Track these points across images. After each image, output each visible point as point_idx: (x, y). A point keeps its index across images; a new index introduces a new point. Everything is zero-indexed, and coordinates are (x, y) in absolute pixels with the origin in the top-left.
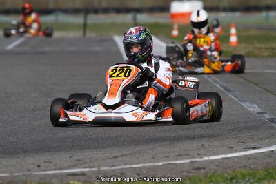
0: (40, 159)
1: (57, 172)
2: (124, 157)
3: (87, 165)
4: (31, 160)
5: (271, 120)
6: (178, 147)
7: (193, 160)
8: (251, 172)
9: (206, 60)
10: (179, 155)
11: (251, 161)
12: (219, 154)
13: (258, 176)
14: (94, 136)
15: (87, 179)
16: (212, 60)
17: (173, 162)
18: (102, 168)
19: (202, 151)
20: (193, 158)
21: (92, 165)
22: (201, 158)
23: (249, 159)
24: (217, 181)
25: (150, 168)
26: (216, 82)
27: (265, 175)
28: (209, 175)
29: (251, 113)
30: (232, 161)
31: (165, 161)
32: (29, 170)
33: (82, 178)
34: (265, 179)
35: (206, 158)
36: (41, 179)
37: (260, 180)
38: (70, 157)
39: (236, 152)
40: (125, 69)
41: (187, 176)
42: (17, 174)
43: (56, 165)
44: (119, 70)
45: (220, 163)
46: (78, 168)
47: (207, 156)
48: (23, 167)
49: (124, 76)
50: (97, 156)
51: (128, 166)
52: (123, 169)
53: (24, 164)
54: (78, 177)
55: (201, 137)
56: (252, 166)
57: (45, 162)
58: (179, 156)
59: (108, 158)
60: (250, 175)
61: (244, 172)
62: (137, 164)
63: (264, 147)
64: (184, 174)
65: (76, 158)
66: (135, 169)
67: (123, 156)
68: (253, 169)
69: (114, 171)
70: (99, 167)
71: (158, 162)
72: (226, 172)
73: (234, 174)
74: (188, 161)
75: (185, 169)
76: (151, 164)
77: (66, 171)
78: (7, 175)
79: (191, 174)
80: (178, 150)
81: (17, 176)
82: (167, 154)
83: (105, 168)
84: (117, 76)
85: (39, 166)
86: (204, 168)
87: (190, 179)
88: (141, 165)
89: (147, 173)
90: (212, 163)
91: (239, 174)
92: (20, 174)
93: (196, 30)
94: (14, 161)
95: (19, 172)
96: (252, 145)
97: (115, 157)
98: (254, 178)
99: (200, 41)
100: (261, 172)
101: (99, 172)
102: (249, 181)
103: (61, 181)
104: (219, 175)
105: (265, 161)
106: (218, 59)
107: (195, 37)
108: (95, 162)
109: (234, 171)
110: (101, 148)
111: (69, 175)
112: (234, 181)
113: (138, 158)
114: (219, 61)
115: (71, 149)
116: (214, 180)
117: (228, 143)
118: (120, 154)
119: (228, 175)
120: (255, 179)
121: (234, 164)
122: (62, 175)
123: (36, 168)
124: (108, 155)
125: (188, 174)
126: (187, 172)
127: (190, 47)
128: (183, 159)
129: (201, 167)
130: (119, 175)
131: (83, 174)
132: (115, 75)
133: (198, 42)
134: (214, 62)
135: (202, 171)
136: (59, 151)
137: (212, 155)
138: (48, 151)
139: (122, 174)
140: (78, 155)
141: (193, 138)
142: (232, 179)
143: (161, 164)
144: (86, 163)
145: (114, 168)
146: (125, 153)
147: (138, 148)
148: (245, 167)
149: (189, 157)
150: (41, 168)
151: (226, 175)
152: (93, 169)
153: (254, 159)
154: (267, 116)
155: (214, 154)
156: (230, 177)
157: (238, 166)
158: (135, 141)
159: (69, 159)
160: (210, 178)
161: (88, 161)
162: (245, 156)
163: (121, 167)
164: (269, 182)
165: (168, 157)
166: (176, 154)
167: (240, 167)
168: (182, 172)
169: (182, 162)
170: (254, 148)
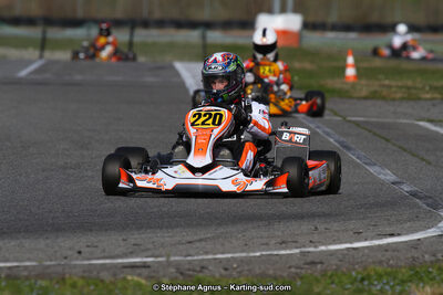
0: (80, 241)
1: (108, 261)
2: (204, 243)
3: (150, 253)
4: (67, 243)
5: (414, 194)
6: (280, 229)
7: (303, 249)
8: (389, 270)
9: (272, 96)
10: (283, 242)
11: (388, 254)
12: (341, 243)
13: (400, 276)
14: (155, 210)
15: (153, 274)
16: (281, 96)
17: (275, 253)
18: (172, 259)
19: (316, 237)
20: (304, 246)
21: (157, 253)
22: (316, 247)
23: (386, 251)
24: (340, 282)
25: (242, 261)
26: (328, 134)
27: (411, 276)
28: (329, 273)
29: (383, 183)
30: (361, 254)
31: (263, 250)
32: (66, 258)
33: (145, 272)
34: (410, 281)
35: (323, 248)
36: (84, 272)
37: (403, 282)
38: (124, 240)
39: (366, 240)
40: (213, 113)
41: (297, 274)
42: (48, 263)
43: (104, 251)
44: (205, 115)
45: (344, 255)
46: (137, 256)
47: (323, 244)
48: (56, 252)
49: (213, 123)
50: (162, 240)
51: (210, 257)
52: (203, 260)
53: (57, 248)
54: (138, 271)
55: (313, 216)
56: (391, 262)
57: (88, 246)
58: (283, 244)
59: (180, 243)
60: (387, 274)
61: (380, 269)
62: (223, 253)
63: (407, 234)
64: (293, 270)
65: (133, 241)
66: (220, 260)
67: (200, 240)
68: (392, 266)
69: (190, 262)
70: (168, 256)
71: (254, 252)
72: (354, 269)
73: (365, 273)
74: (297, 251)
75: (293, 264)
76: (244, 255)
77: (120, 261)
78: (34, 264)
79: (303, 271)
80: (280, 234)
81: (49, 266)
82: (265, 241)
83: (177, 258)
84: (203, 123)
85: (80, 252)
86: (321, 263)
87: (301, 278)
88: (229, 256)
89: (238, 267)
90: (331, 255)
91: (372, 273)
92: (53, 263)
93: (259, 56)
94: (42, 243)
95: (51, 260)
96: (389, 230)
97: (190, 242)
98: (395, 278)
99: (265, 70)
100: (404, 270)
101: (169, 264)
102: (388, 283)
103: (115, 275)
104: (344, 274)
105: (409, 256)
106: (289, 94)
107: (258, 64)
108: (161, 249)
109: (365, 269)
110: (167, 228)
111: (125, 266)
112: (366, 283)
113: (223, 245)
114: (291, 97)
115: (124, 229)
116: (337, 281)
117: (352, 227)
118: (196, 238)
119: (358, 273)
120: (397, 281)
121: (364, 259)
122: (115, 266)
123: (77, 255)
124: (178, 239)
125: (299, 271)
126: (297, 268)
127: (249, 78)
128: (291, 248)
129: (317, 260)
130: (198, 269)
131: (145, 266)
132: (199, 122)
133: (262, 71)
134: (283, 100)
135: (319, 266)
136: (106, 230)
137: (330, 244)
138: (91, 230)
139: (203, 268)
140: (136, 237)
141: (300, 217)
142: (363, 280)
143: (258, 254)
144: (148, 250)
145: (189, 258)
146: (202, 236)
147: (221, 230)
148: (381, 262)
149: (298, 245)
150: (83, 254)
151: (354, 273)
152: (160, 259)
153: (394, 251)
154: (406, 188)
155: (334, 242)
156: (360, 276)
157: (370, 260)
158: (217, 218)
159: (122, 243)
160: (331, 277)
161: (151, 246)
162: (379, 245)
163: (200, 257)
164: (417, 285)
165: (267, 244)
166: (279, 240)
167: (374, 263)
168: (290, 267)
169: (288, 252)
170: (392, 235)
